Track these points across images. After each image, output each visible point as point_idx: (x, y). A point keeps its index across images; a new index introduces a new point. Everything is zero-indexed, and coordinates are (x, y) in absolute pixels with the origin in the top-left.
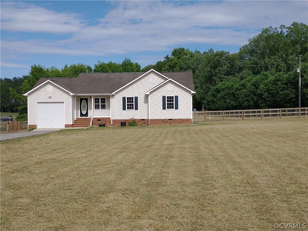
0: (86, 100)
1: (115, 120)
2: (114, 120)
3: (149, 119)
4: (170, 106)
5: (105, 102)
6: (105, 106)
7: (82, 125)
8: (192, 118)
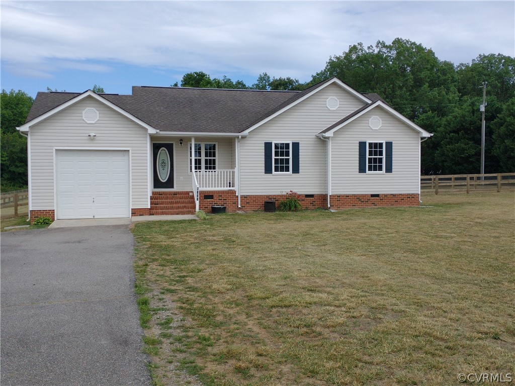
0: (170, 148)
1: (246, 197)
2: (244, 197)
3: (330, 193)
4: (376, 165)
5: (214, 153)
6: (214, 163)
7: (172, 208)
8: (420, 193)
